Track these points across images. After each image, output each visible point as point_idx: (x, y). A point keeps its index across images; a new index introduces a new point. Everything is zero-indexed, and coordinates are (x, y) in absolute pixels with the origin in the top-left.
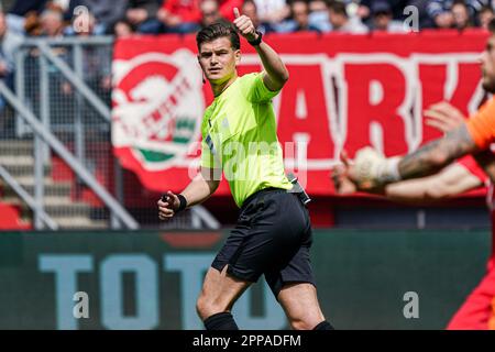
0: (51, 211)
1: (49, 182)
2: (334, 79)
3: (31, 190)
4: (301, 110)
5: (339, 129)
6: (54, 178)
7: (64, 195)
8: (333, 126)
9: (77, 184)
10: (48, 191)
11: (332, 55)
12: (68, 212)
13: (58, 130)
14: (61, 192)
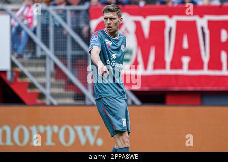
0: (54, 95)
1: (53, 80)
2: (202, 28)
3: (44, 85)
4: (186, 45)
5: (206, 54)
6: (56, 79)
7: (61, 87)
8: (203, 53)
9: (68, 82)
10: (52, 85)
11: (201, 16)
12: (63, 96)
13: (58, 54)
14: (59, 86)
